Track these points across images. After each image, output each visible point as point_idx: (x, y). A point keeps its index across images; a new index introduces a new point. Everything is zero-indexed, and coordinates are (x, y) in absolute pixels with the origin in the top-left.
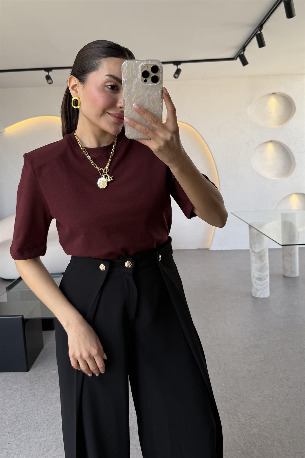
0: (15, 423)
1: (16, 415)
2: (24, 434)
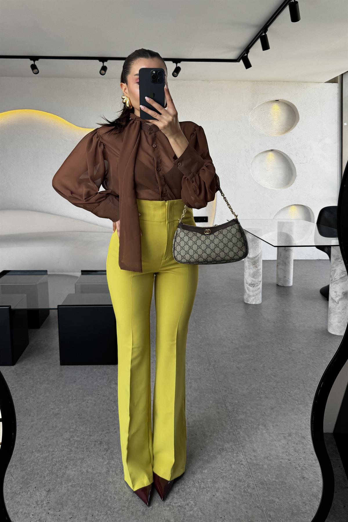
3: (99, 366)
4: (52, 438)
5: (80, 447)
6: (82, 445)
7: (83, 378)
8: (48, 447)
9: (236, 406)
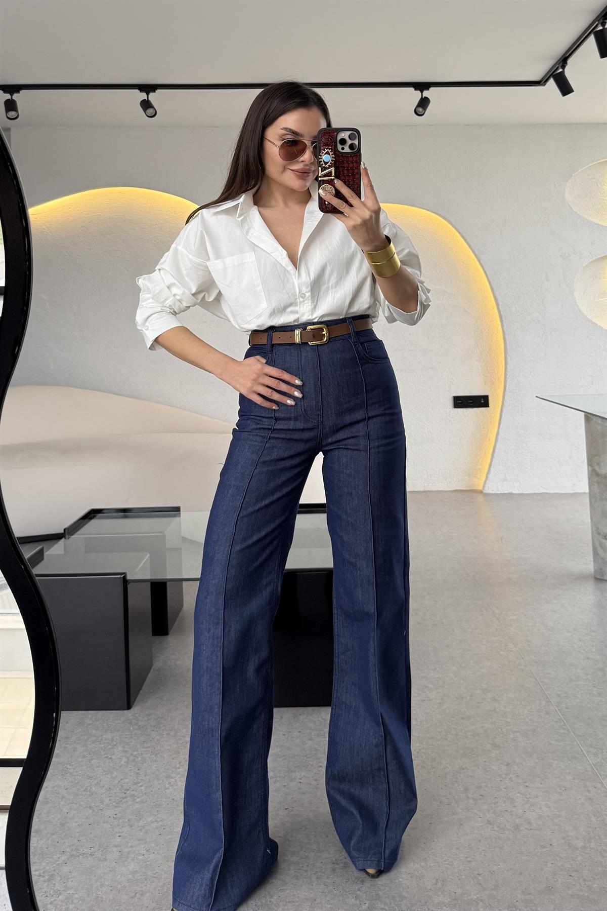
0: (123, 801)
1: (122, 786)
2: (150, 820)
3: (310, 709)
5: (302, 875)
6: (306, 871)
7: (281, 733)
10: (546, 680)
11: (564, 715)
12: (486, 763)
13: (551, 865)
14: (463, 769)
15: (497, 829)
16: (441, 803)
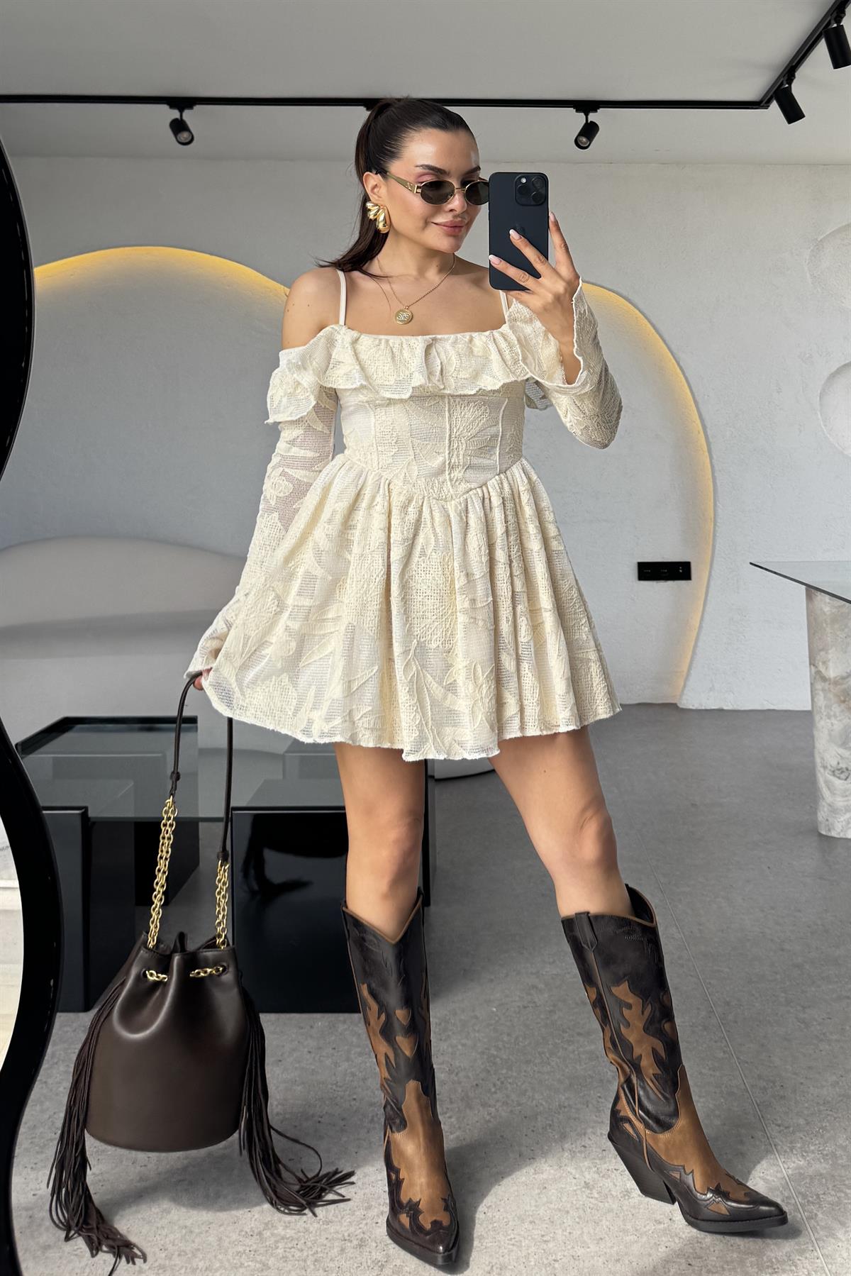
4: (204, 1228)
5: (293, 1256)
7: (306, 1050)
8: (190, 1256)
9: (798, 1134)
10: (712, 982)
11: (729, 1031)
12: (600, 1100)
13: (664, 1248)
14: (565, 1107)
15: (596, 1195)
16: (520, 1156)
